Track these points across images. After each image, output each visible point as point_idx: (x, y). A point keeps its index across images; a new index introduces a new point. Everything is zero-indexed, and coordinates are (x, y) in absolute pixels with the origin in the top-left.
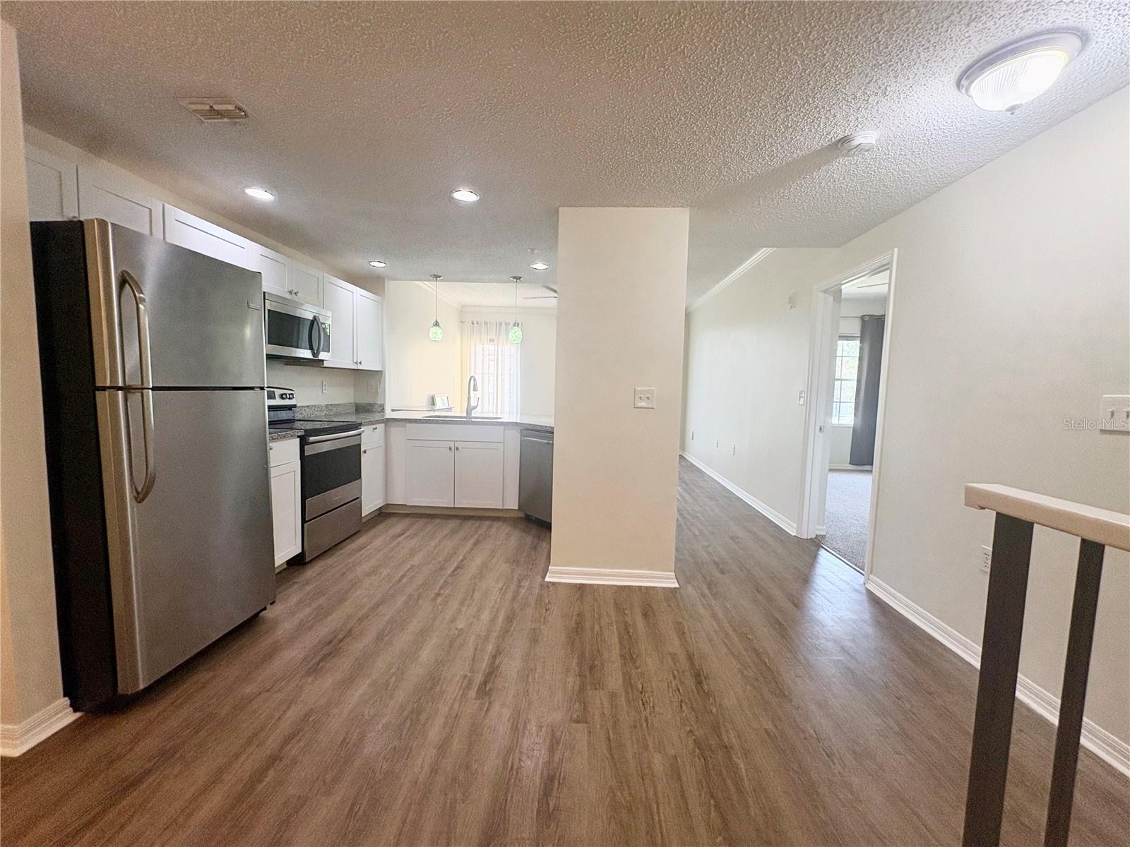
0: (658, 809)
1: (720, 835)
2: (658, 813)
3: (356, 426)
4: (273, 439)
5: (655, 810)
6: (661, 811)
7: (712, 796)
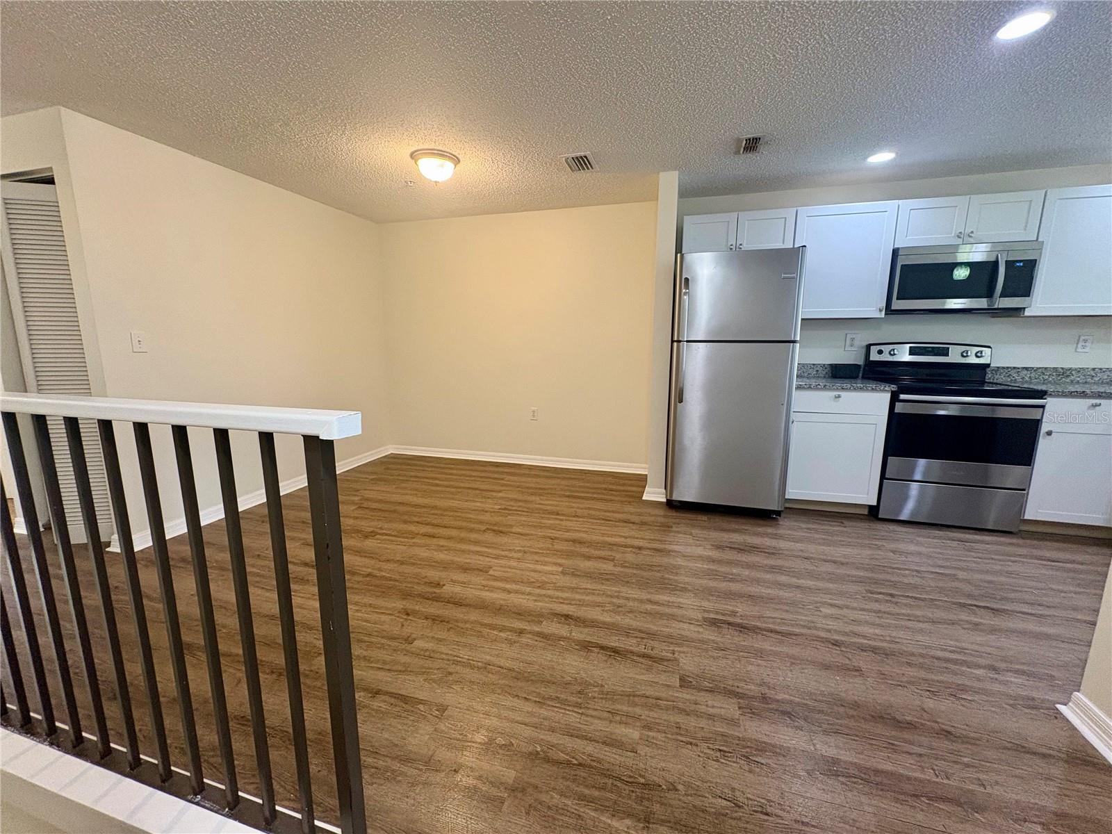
0: (576, 712)
1: (542, 751)
2: (573, 711)
3: (1042, 394)
4: (799, 388)
5: (575, 710)
6: (574, 714)
7: (580, 765)
